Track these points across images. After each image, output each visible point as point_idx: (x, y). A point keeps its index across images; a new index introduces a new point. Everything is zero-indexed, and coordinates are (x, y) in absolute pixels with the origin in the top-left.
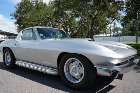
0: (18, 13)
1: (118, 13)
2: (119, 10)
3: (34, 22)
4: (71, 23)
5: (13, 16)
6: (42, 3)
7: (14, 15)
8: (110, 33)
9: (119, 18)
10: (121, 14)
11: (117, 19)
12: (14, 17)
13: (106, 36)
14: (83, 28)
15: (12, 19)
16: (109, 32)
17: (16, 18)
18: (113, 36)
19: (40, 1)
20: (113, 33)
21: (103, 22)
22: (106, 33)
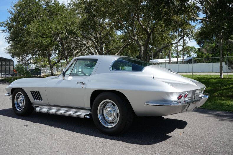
0: (15, 21)
1: (190, 25)
2: (191, 20)
3: (44, 38)
4: (108, 39)
5: (5, 27)
6: (57, 4)
7: (7, 25)
8: (177, 56)
9: (192, 33)
10: (194, 26)
11: (188, 36)
12: (6, 29)
13: (170, 63)
14: (129, 49)
15: (3, 31)
16: (175, 55)
17: (10, 30)
18: (182, 62)
19: (53, 2)
20: (181, 56)
21: (165, 39)
22: (169, 57)
